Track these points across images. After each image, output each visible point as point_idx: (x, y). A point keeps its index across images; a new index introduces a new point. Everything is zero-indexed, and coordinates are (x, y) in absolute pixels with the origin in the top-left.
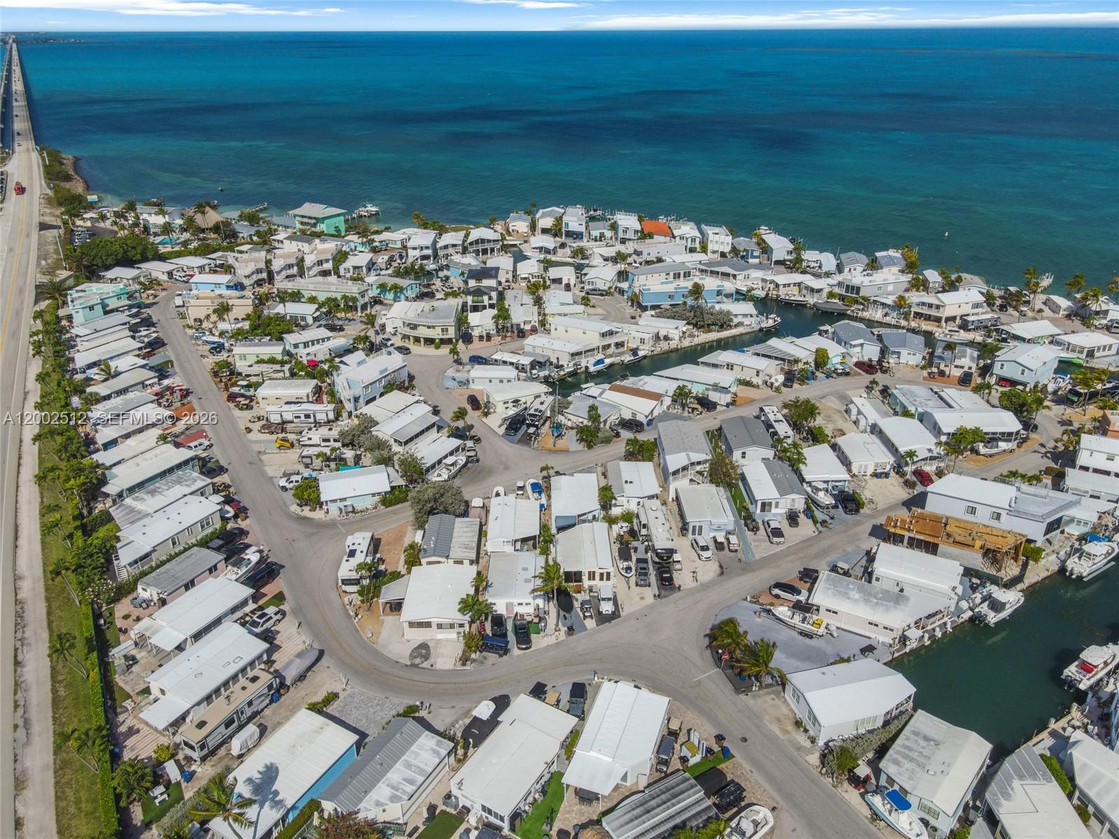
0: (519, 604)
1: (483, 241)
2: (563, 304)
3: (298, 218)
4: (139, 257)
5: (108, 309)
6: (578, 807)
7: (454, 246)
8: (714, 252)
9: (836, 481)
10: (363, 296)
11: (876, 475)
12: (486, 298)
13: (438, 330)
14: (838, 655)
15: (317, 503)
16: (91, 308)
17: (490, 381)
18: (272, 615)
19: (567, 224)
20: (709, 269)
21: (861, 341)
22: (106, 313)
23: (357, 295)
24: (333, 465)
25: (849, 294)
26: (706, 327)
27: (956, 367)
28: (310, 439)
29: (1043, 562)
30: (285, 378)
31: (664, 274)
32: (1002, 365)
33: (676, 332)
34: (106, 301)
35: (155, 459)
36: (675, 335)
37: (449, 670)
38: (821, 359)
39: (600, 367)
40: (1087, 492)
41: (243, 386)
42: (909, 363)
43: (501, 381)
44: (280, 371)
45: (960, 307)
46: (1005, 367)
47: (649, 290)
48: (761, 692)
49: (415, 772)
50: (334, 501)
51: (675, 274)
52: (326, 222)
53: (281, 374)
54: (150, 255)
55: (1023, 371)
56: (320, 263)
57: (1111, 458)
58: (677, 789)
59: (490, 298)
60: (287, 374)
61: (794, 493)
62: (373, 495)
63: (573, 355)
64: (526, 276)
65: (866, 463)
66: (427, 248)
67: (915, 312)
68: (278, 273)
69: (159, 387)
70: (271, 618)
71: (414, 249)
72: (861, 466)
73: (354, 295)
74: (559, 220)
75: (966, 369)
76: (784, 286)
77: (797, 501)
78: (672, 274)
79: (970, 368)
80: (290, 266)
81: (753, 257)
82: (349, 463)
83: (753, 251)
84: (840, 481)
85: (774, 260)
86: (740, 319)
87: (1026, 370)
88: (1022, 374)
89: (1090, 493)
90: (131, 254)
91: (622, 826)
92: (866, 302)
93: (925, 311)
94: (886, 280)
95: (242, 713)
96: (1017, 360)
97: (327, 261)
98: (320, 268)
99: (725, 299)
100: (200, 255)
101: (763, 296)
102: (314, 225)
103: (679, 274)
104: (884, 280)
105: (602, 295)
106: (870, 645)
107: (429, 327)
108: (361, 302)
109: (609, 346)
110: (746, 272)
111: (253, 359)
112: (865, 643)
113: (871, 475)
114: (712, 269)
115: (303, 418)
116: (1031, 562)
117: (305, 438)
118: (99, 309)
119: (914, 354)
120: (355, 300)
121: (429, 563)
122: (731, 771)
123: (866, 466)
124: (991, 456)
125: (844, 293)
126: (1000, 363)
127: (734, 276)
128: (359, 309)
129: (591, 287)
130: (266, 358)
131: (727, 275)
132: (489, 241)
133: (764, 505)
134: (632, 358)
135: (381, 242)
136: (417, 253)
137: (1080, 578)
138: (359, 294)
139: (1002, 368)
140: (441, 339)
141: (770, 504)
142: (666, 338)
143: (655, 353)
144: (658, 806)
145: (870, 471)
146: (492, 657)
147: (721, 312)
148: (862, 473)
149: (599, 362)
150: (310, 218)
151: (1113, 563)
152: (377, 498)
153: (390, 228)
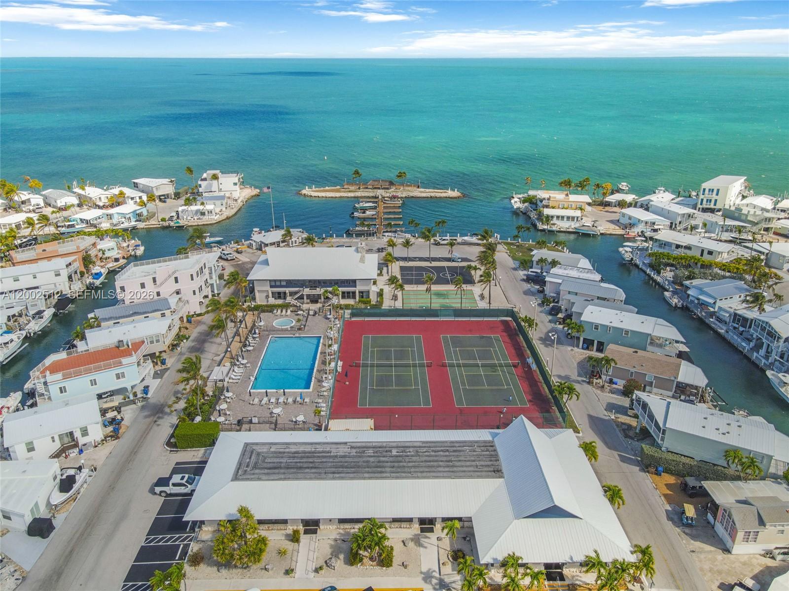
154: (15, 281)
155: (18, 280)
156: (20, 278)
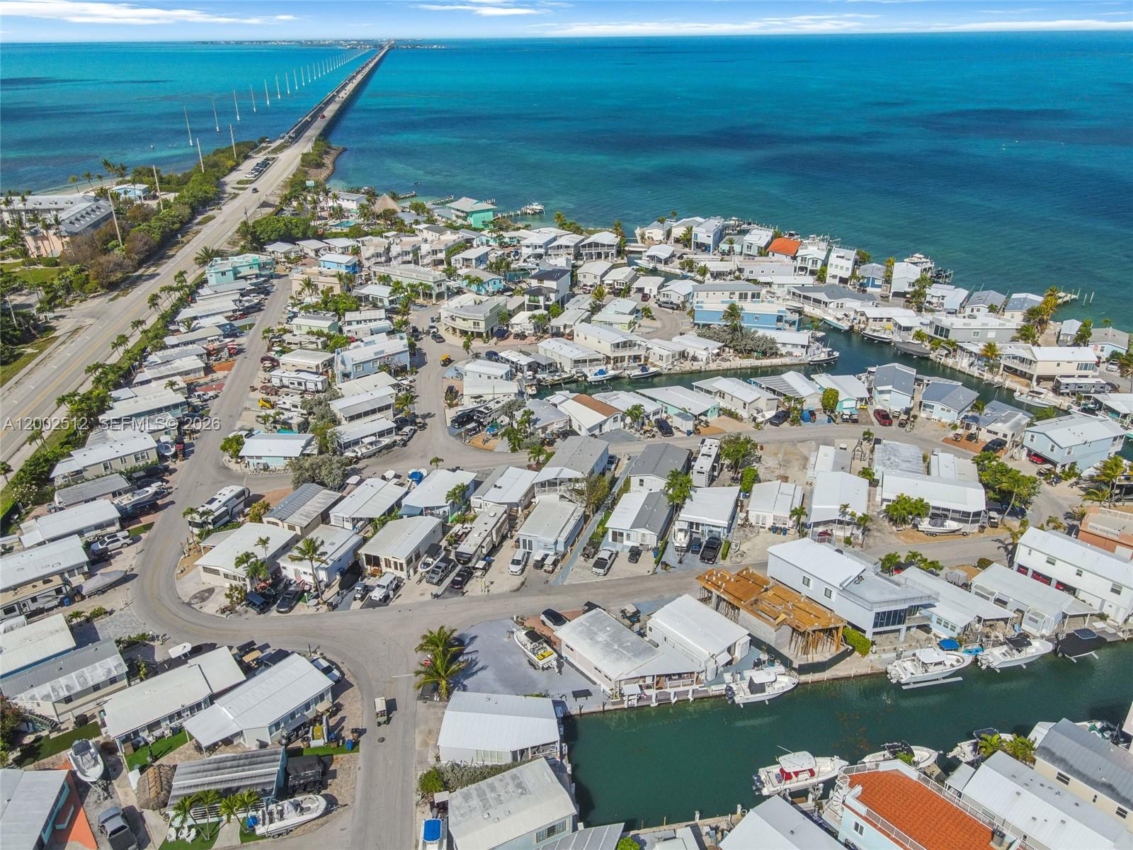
0: (305, 573)
1: (597, 245)
2: (618, 313)
3: (453, 211)
4: (300, 235)
5: (238, 275)
6: (192, 751)
7: (567, 247)
8: (834, 277)
9: (713, 526)
10: (439, 285)
11: (774, 529)
12: (541, 299)
13: (471, 323)
14: (547, 691)
15: (237, 456)
16: (223, 273)
17: (480, 376)
18: (120, 538)
19: (696, 235)
20: (802, 294)
21: (890, 387)
22: (236, 278)
23: (432, 284)
24: (279, 427)
25: (938, 337)
26: (748, 353)
27: (989, 431)
28: (284, 403)
29: (871, 657)
30: (317, 350)
31: (728, 293)
32: (1033, 436)
33: (705, 353)
34: (240, 269)
35: (153, 399)
36: (702, 355)
37: (209, 615)
38: (830, 401)
39: (600, 377)
40: (992, 594)
41: (277, 352)
42: (942, 420)
43: (489, 378)
44: (313, 343)
45: (1058, 365)
46: (1035, 439)
47: (702, 307)
48: (441, 703)
49: (79, 683)
50: (252, 457)
51: (741, 294)
52: (474, 215)
53: (315, 346)
54: (310, 233)
55: (1053, 447)
56: (435, 252)
57: (1051, 562)
58: (259, 759)
59: (548, 299)
60: (320, 347)
61: (645, 527)
62: (285, 458)
63: (577, 362)
64: (611, 282)
65: (765, 514)
66: (541, 247)
67: (1005, 366)
68: (396, 258)
69: (218, 343)
70: (118, 540)
71: (528, 246)
72: (758, 516)
73: (429, 284)
74: (690, 230)
75: (1000, 436)
76: (875, 319)
77: (648, 537)
78: (737, 294)
79: (1005, 436)
80: (407, 253)
81: (874, 286)
82: (294, 429)
83: (874, 279)
84: (719, 527)
85: (892, 291)
86: (789, 348)
87: (1056, 447)
88: (1052, 450)
89: (997, 596)
90: (295, 231)
91: (186, 774)
92: (954, 348)
93: (1015, 365)
94: (987, 325)
95: (24, 605)
96: (1047, 433)
97: (441, 251)
98: (435, 257)
99: (787, 326)
100: (352, 237)
101: (847, 328)
102: (465, 219)
103: (746, 294)
104: (983, 324)
105: (673, 308)
106: (588, 690)
107: (464, 320)
108: (436, 290)
109: (622, 359)
110: (840, 301)
111: (305, 330)
112: (585, 685)
113: (769, 529)
114: (805, 294)
115: (296, 385)
116: (856, 654)
117: (281, 402)
118: (230, 275)
119: (949, 411)
120: (430, 287)
121: (269, 522)
122: (342, 762)
123: (764, 518)
124: (933, 534)
125: (933, 335)
126: (1030, 434)
127: (826, 304)
128: (434, 297)
129: (665, 299)
130: (315, 330)
131: (819, 301)
132: (603, 245)
133: (614, 534)
134: (640, 373)
135: (510, 238)
136: (530, 251)
137: (899, 684)
138: (434, 282)
139: (1032, 440)
140: (472, 333)
141: (621, 534)
142: (694, 359)
143: (672, 371)
144: (230, 767)
145: (769, 524)
146: (252, 612)
147: (764, 339)
148: (760, 524)
149: (601, 372)
150: (463, 212)
151: (960, 679)
152: (286, 462)
153: (530, 226)
154: (1048, 562)
155: (1054, 564)
156: (1058, 562)
